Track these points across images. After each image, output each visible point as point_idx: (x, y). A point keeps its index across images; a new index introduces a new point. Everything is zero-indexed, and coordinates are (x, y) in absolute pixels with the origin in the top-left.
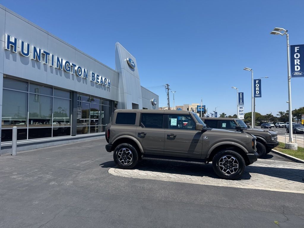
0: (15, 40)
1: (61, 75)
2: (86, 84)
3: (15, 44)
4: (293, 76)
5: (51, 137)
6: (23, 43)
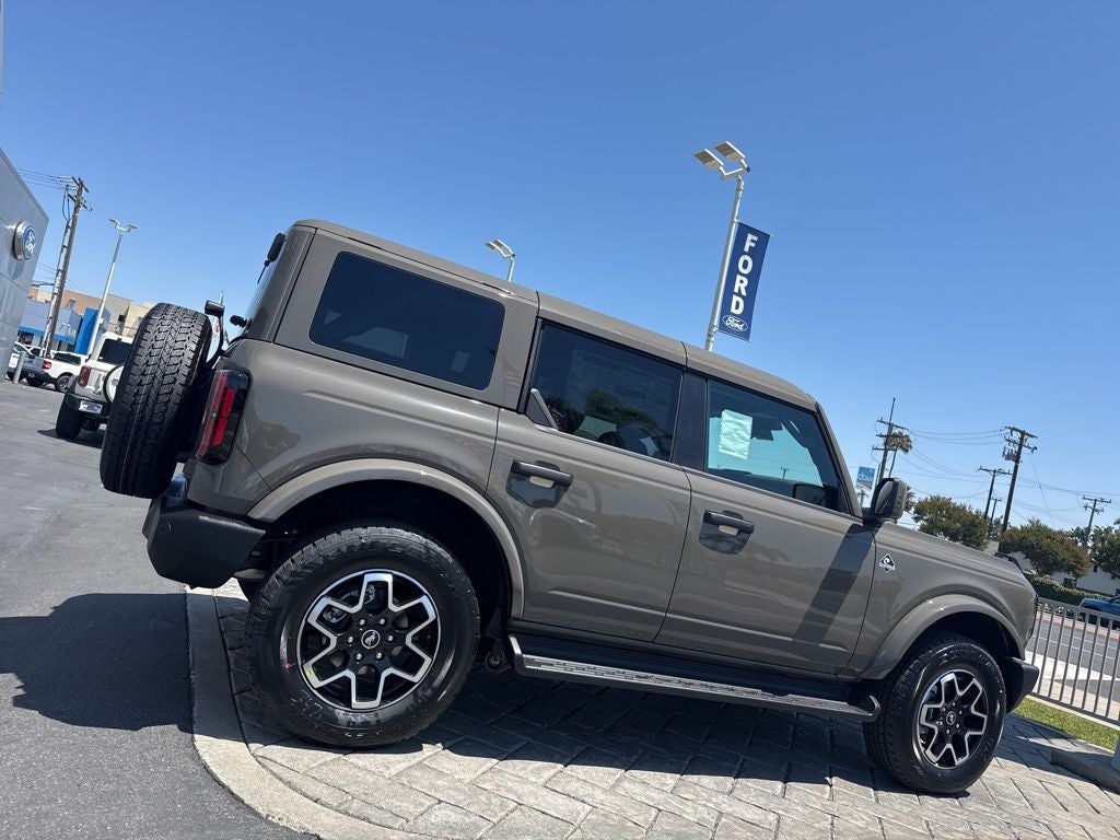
4: (723, 328)
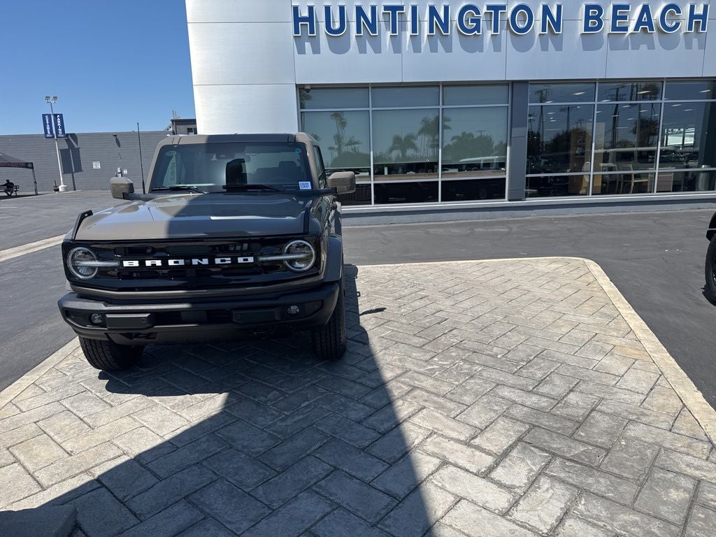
0: (311, 9)
1: (448, 49)
2: (559, 47)
3: (310, 18)
5: (438, 201)
6: (327, 9)
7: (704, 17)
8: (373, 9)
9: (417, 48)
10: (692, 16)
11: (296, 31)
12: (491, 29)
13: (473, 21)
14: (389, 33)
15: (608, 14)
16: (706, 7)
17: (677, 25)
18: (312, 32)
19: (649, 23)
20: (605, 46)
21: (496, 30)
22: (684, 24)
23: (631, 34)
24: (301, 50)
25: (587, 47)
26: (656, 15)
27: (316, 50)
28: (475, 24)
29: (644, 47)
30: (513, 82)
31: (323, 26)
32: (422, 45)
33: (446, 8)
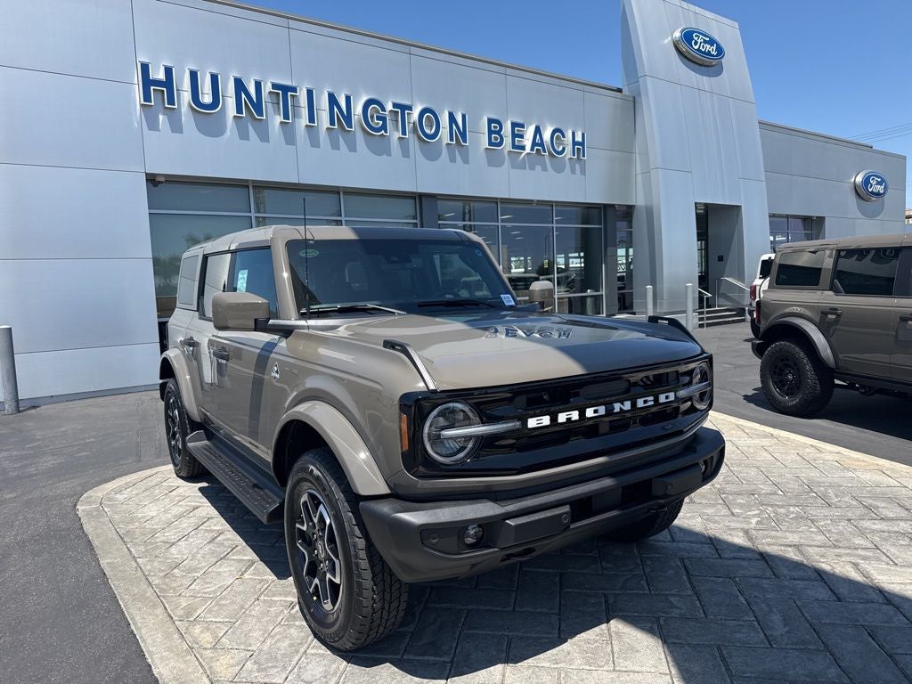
0: (168, 71)
1: (352, 149)
2: (466, 161)
3: (168, 82)
6: (193, 75)
7: (582, 144)
8: (258, 85)
9: (315, 142)
10: (574, 143)
11: (147, 97)
12: (398, 130)
13: (378, 118)
14: (279, 119)
15: (507, 129)
16: (583, 135)
17: (564, 149)
18: (171, 101)
19: (542, 144)
20: (506, 164)
21: (404, 133)
22: (569, 149)
23: (528, 154)
24: (153, 125)
25: (491, 163)
26: (547, 136)
27: (176, 127)
28: (381, 122)
29: (538, 168)
30: (421, 196)
31: (186, 96)
32: (321, 139)
33: (348, 99)
